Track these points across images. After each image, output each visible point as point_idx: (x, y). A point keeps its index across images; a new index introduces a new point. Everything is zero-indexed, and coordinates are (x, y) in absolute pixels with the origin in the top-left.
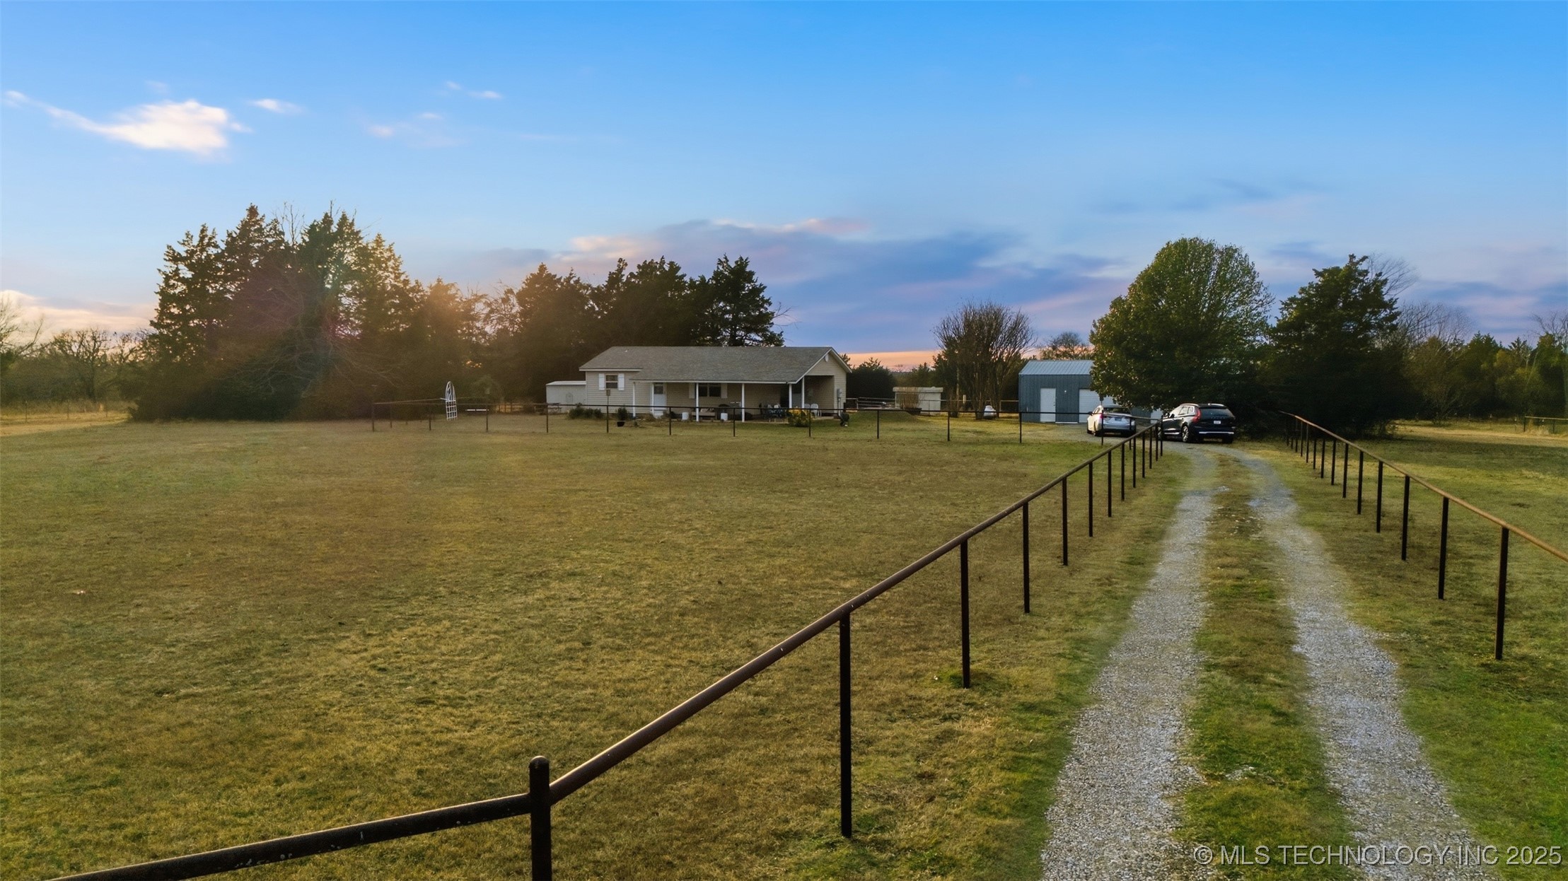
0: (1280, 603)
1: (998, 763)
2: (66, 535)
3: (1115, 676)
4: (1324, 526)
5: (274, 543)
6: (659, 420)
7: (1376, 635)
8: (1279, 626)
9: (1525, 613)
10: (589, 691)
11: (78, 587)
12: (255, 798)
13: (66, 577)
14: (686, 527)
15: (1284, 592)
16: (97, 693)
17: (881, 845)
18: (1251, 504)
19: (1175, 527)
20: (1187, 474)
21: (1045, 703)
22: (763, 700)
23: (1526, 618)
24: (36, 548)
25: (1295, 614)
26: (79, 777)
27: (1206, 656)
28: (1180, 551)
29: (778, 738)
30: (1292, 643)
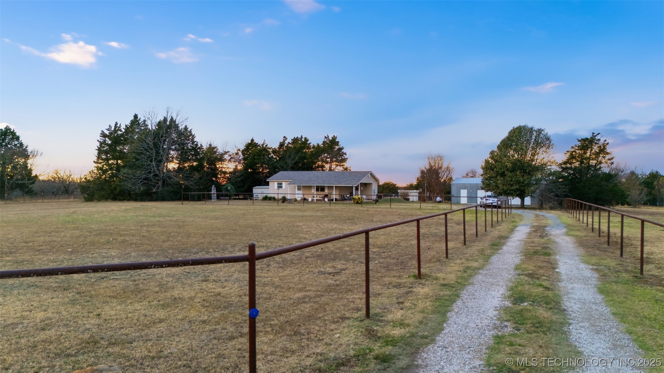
0: (552, 257)
1: (429, 300)
2: (63, 234)
3: (480, 277)
4: (577, 236)
5: (144, 236)
6: (299, 201)
7: (591, 267)
8: (551, 264)
9: (657, 262)
10: (269, 279)
11: (69, 248)
12: (141, 306)
13: (64, 245)
14: (309, 233)
15: (556, 254)
16: (79, 278)
17: (382, 321)
18: (547, 229)
19: (513, 235)
20: (521, 220)
21: (451, 284)
22: (338, 282)
23: (657, 264)
24: (51, 237)
25: (558, 260)
26: (74, 300)
27: (518, 272)
28: (514, 242)
29: (343, 293)
30: (555, 268)
